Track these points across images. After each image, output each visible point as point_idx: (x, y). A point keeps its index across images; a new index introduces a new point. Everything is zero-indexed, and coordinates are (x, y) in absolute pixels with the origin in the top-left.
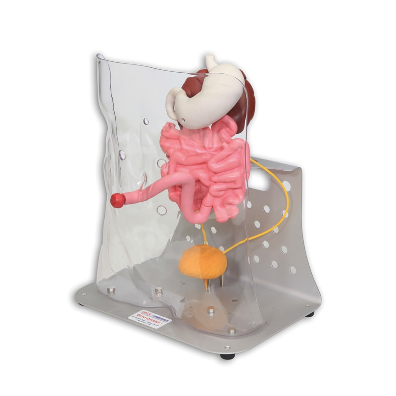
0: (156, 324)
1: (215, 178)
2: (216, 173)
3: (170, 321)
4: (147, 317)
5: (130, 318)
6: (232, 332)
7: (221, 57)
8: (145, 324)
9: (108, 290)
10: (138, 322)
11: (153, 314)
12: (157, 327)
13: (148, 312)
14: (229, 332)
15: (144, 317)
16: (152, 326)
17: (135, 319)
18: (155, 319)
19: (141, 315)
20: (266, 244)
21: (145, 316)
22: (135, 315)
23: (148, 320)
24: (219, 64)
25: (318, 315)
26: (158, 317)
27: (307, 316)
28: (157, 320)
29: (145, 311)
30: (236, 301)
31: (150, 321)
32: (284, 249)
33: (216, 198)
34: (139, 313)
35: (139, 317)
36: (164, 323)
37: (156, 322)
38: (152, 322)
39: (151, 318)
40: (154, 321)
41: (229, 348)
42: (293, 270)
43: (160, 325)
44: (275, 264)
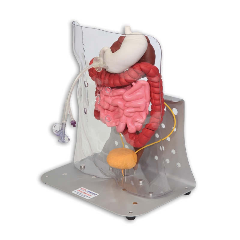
0: (89, 196)
1: (127, 105)
2: (128, 102)
3: (98, 194)
4: (84, 192)
5: (73, 192)
8: (82, 196)
10: (78, 194)
11: (88, 190)
12: (88, 199)
13: (85, 189)
15: (82, 192)
16: (86, 198)
17: (76, 193)
18: (88, 193)
19: (80, 190)
22: (77, 190)
23: (84, 194)
26: (90, 192)
28: (89, 194)
29: (83, 188)
31: (85, 195)
32: (174, 152)
33: (128, 118)
34: (79, 189)
35: (78, 192)
36: (94, 196)
37: (89, 195)
39: (86, 193)
40: (87, 194)
41: (132, 213)
42: (179, 165)
43: (91, 197)
44: (168, 161)
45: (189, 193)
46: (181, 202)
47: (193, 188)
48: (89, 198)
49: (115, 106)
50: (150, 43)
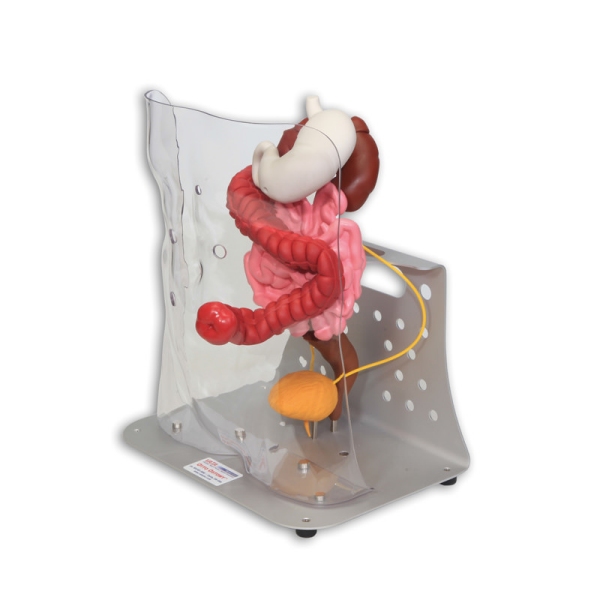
0: (219, 478)
3: (241, 475)
4: (210, 468)
5: (187, 468)
6: (320, 498)
8: (203, 478)
9: (174, 426)
11: (220, 465)
12: (217, 484)
13: (214, 461)
14: (316, 498)
15: (205, 468)
16: (212, 482)
17: (192, 470)
18: (220, 472)
19: (204, 464)
20: (399, 375)
21: (208, 466)
22: (195, 465)
23: (210, 474)
24: (324, 109)
26: (225, 470)
27: (442, 484)
28: (222, 474)
29: (210, 459)
30: (346, 454)
31: (212, 475)
32: (423, 384)
34: (201, 462)
35: (198, 467)
36: (230, 479)
37: (220, 476)
38: (214, 476)
39: (215, 470)
40: (217, 474)
41: (308, 521)
42: (434, 415)
43: (224, 481)
44: (410, 405)
45: (452, 482)
47: (463, 469)
48: (220, 484)
49: (286, 279)
50: (371, 133)
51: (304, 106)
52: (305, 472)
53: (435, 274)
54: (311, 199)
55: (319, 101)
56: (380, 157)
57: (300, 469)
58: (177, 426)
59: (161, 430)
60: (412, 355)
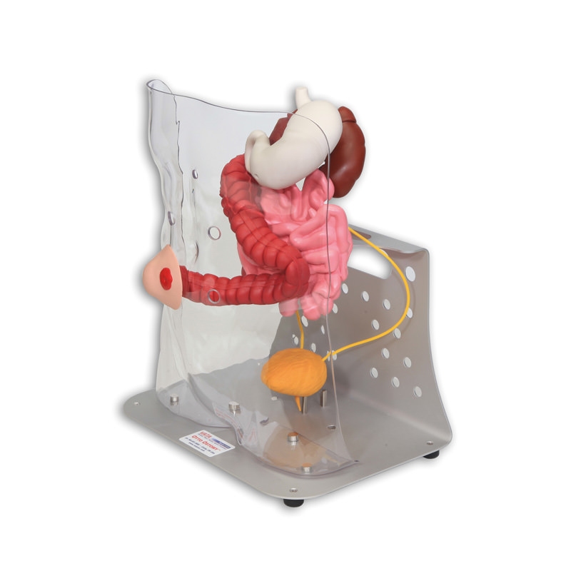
0: (212, 450)
3: (233, 447)
4: (204, 440)
5: (182, 439)
6: (307, 469)
7: (316, 91)
8: (198, 449)
9: (171, 399)
10: (191, 445)
11: (213, 437)
12: (210, 455)
13: (208, 433)
14: (303, 469)
15: (200, 440)
16: (207, 453)
17: (187, 442)
18: (213, 444)
19: (198, 436)
20: (386, 353)
21: (202, 438)
22: (190, 437)
23: (204, 445)
24: (312, 100)
25: (445, 457)
26: (218, 442)
27: (425, 457)
28: (215, 445)
29: (205, 431)
30: (334, 428)
31: (206, 446)
32: (408, 362)
34: (196, 434)
35: (193, 439)
36: (223, 450)
37: (214, 448)
38: (208, 448)
39: (209, 442)
40: (210, 446)
41: (296, 491)
42: (418, 391)
43: (217, 453)
44: (396, 381)
45: (435, 455)
46: (415, 475)
47: (445, 443)
48: (213, 455)
50: (357, 123)
51: (294, 97)
52: (294, 444)
53: (419, 257)
54: (300, 185)
55: (307, 91)
56: (367, 145)
57: (290, 441)
58: (175, 400)
59: (159, 403)
60: (398, 334)
